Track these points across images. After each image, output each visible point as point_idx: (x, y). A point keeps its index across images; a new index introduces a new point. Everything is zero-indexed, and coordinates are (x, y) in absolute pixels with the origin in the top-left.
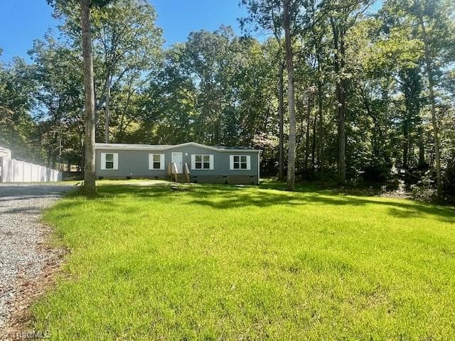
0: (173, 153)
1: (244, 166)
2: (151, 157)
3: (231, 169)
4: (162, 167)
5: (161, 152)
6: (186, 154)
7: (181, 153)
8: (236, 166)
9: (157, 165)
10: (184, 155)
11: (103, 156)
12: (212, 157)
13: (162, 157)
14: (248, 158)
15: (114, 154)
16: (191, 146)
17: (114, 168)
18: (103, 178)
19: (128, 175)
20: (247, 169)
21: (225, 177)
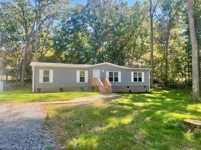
0: (93, 70)
1: (140, 80)
2: (78, 73)
3: (132, 82)
4: (86, 80)
5: (86, 69)
6: (103, 71)
7: (99, 71)
8: (135, 79)
9: (82, 79)
10: (101, 72)
11: (41, 72)
12: (120, 73)
13: (86, 73)
14: (143, 74)
15: (50, 70)
16: (106, 65)
17: (50, 81)
18: (40, 89)
19: (61, 87)
20: (142, 82)
21: (128, 87)
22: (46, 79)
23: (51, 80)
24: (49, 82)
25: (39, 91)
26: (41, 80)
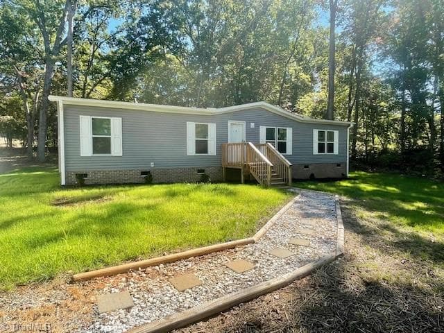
0: (230, 122)
1: (331, 148)
2: (191, 128)
3: (314, 153)
4: (212, 150)
6: (253, 125)
7: (244, 123)
8: (321, 148)
10: (248, 127)
11: (86, 123)
12: (289, 132)
13: (212, 129)
14: (336, 134)
15: (112, 119)
16: (259, 109)
17: (112, 152)
18: (86, 175)
19: (146, 169)
20: (334, 153)
21: (306, 167)
22: (102, 145)
23: (117, 149)
24: (110, 152)
25: (80, 181)
26: (86, 149)
